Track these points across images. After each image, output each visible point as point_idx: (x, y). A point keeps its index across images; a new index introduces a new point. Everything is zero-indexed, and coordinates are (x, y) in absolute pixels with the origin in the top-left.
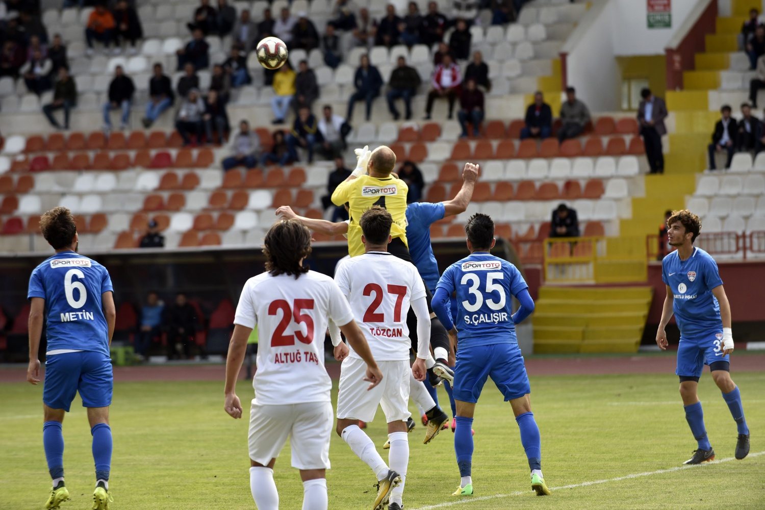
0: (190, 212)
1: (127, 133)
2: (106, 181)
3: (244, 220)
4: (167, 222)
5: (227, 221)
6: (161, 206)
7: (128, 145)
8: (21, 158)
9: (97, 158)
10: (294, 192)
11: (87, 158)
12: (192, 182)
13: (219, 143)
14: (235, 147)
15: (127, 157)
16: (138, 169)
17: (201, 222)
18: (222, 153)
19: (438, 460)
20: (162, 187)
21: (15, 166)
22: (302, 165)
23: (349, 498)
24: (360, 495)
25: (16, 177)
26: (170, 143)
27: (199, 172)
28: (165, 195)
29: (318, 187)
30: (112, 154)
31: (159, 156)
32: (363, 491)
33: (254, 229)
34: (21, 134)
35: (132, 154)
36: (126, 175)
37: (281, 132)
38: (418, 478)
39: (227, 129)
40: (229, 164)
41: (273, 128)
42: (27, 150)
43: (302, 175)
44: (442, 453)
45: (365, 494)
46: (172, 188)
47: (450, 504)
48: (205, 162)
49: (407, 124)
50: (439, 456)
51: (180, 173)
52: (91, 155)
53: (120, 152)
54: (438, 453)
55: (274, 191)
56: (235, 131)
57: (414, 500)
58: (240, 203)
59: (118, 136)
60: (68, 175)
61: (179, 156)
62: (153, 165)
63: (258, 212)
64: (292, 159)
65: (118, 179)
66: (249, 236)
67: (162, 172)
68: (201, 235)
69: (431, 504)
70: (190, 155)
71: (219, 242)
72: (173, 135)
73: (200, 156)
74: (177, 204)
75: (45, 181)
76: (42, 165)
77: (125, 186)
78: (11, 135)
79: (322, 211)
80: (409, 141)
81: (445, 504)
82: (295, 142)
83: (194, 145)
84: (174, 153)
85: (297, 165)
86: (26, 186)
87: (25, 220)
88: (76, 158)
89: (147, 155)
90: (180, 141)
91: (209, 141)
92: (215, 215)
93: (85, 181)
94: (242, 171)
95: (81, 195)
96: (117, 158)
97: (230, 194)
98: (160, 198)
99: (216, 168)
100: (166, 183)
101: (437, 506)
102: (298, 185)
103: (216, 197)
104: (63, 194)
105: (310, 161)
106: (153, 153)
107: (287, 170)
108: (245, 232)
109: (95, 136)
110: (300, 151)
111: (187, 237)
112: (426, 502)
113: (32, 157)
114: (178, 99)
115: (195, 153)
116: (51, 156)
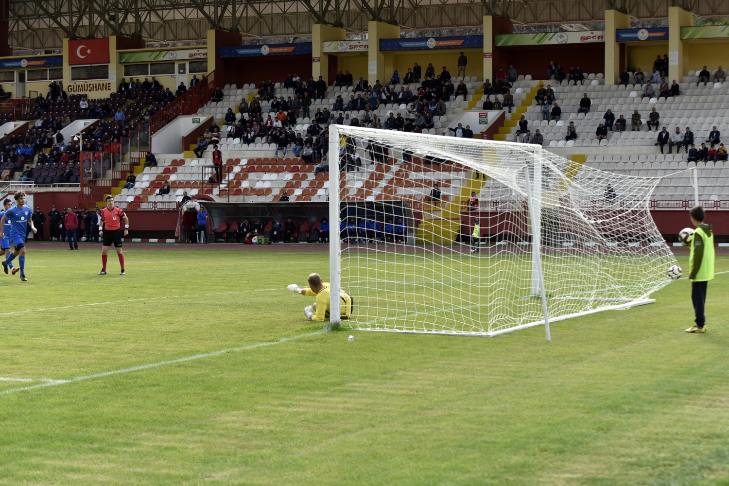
0: (302, 188)
2: (274, 176)
3: (320, 192)
5: (315, 192)
6: (292, 186)
7: (284, 163)
8: (245, 167)
9: (272, 168)
11: (268, 168)
12: (304, 177)
13: (316, 163)
14: (321, 165)
15: (283, 168)
16: (286, 172)
17: (305, 192)
18: (315, 167)
20: (293, 179)
21: (243, 170)
22: (345, 172)
25: (242, 174)
26: (299, 163)
27: (307, 173)
28: (294, 182)
29: (349, 180)
30: (278, 167)
31: (294, 168)
33: (323, 195)
34: (247, 158)
35: (285, 166)
36: (281, 174)
39: (320, 158)
42: (247, 164)
46: (297, 180)
51: (301, 174)
52: (270, 166)
53: (281, 166)
58: (321, 186)
60: (262, 173)
61: (302, 168)
62: (292, 171)
63: (326, 189)
65: (278, 176)
66: (321, 197)
67: (294, 173)
68: (304, 197)
71: (310, 199)
73: (309, 168)
74: (298, 185)
75: (252, 176)
76: (252, 170)
77: (280, 178)
78: (242, 158)
84: (300, 166)
85: (343, 172)
86: (245, 177)
87: (242, 190)
88: (265, 168)
89: (290, 167)
91: (313, 162)
92: (310, 190)
93: (266, 176)
95: (264, 181)
97: (317, 182)
98: (292, 183)
100: (295, 177)
103: (312, 183)
104: (257, 181)
106: (292, 166)
111: (299, 197)
113: (248, 166)
114: (304, 146)
115: (307, 166)
116: (256, 166)
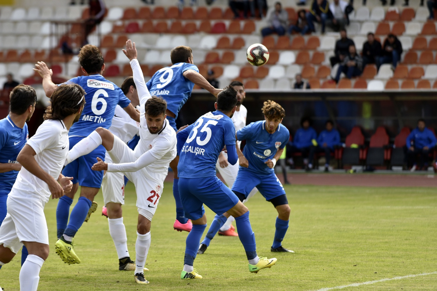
0: (238, 65)
1: (195, 9)
2: (179, 41)
3: (275, 72)
4: (221, 72)
5: (264, 72)
6: (217, 60)
7: (195, 16)
8: (119, 23)
9: (174, 25)
10: (311, 53)
11: (166, 25)
12: (240, 44)
13: (259, 17)
14: (270, 21)
15: (194, 25)
16: (202, 34)
17: (244, 72)
18: (261, 24)
19: (406, 244)
20: (218, 47)
21: (115, 29)
22: (317, 34)
23: (343, 269)
24: (351, 267)
25: (115, 37)
26: (225, 16)
27: (245, 37)
28: (221, 53)
29: (328, 51)
30: (184, 23)
31: (217, 25)
32: (353, 265)
33: (282, 78)
34: (120, 6)
35: (198, 23)
37: (304, 11)
38: (392, 257)
39: (265, 8)
40: (266, 33)
41: (297, 8)
42: (124, 18)
43: (317, 42)
44: (410, 240)
45: (355, 267)
46: (226, 48)
47: (414, 276)
48: (249, 30)
49: (392, 9)
50: (407, 242)
51: (232, 37)
52: (169, 22)
53: (190, 22)
54: (407, 240)
55: (297, 52)
56: (271, 9)
57: (389, 272)
58: (274, 60)
59: (189, 10)
60: (153, 37)
61: (231, 25)
62: (213, 31)
63: (285, 66)
64: (311, 30)
65: (187, 40)
66: (278, 83)
67: (219, 36)
68: (244, 82)
69: (401, 276)
70: (239, 25)
71: (257, 87)
72: (227, 11)
73: (246, 26)
74: (229, 59)
75: (136, 40)
76: (134, 29)
77: (192, 45)
78: (113, 7)
79: (331, 67)
80: (392, 20)
81: (411, 276)
82: (312, 19)
83: (242, 19)
84: (227, 23)
85: (313, 35)
86: (123, 43)
87: (121, 67)
88: (158, 25)
89: (209, 24)
90: (232, 15)
91: (252, 16)
92: (255, 68)
93: (164, 41)
94: (275, 37)
95: (161, 51)
96: (187, 25)
98: (217, 55)
99: (257, 35)
100: (221, 44)
101: (405, 277)
102: (314, 49)
104: (148, 50)
105: (323, 32)
106: (213, 23)
107: (306, 38)
108: (275, 80)
109: (173, 10)
110: (316, 25)
112: (397, 274)
113: (127, 22)
115: (242, 23)
116: (141, 22)
